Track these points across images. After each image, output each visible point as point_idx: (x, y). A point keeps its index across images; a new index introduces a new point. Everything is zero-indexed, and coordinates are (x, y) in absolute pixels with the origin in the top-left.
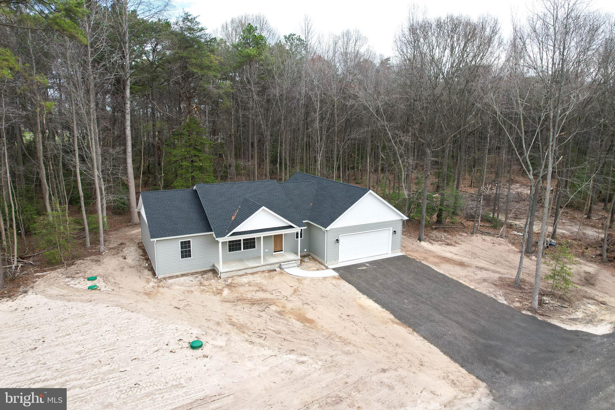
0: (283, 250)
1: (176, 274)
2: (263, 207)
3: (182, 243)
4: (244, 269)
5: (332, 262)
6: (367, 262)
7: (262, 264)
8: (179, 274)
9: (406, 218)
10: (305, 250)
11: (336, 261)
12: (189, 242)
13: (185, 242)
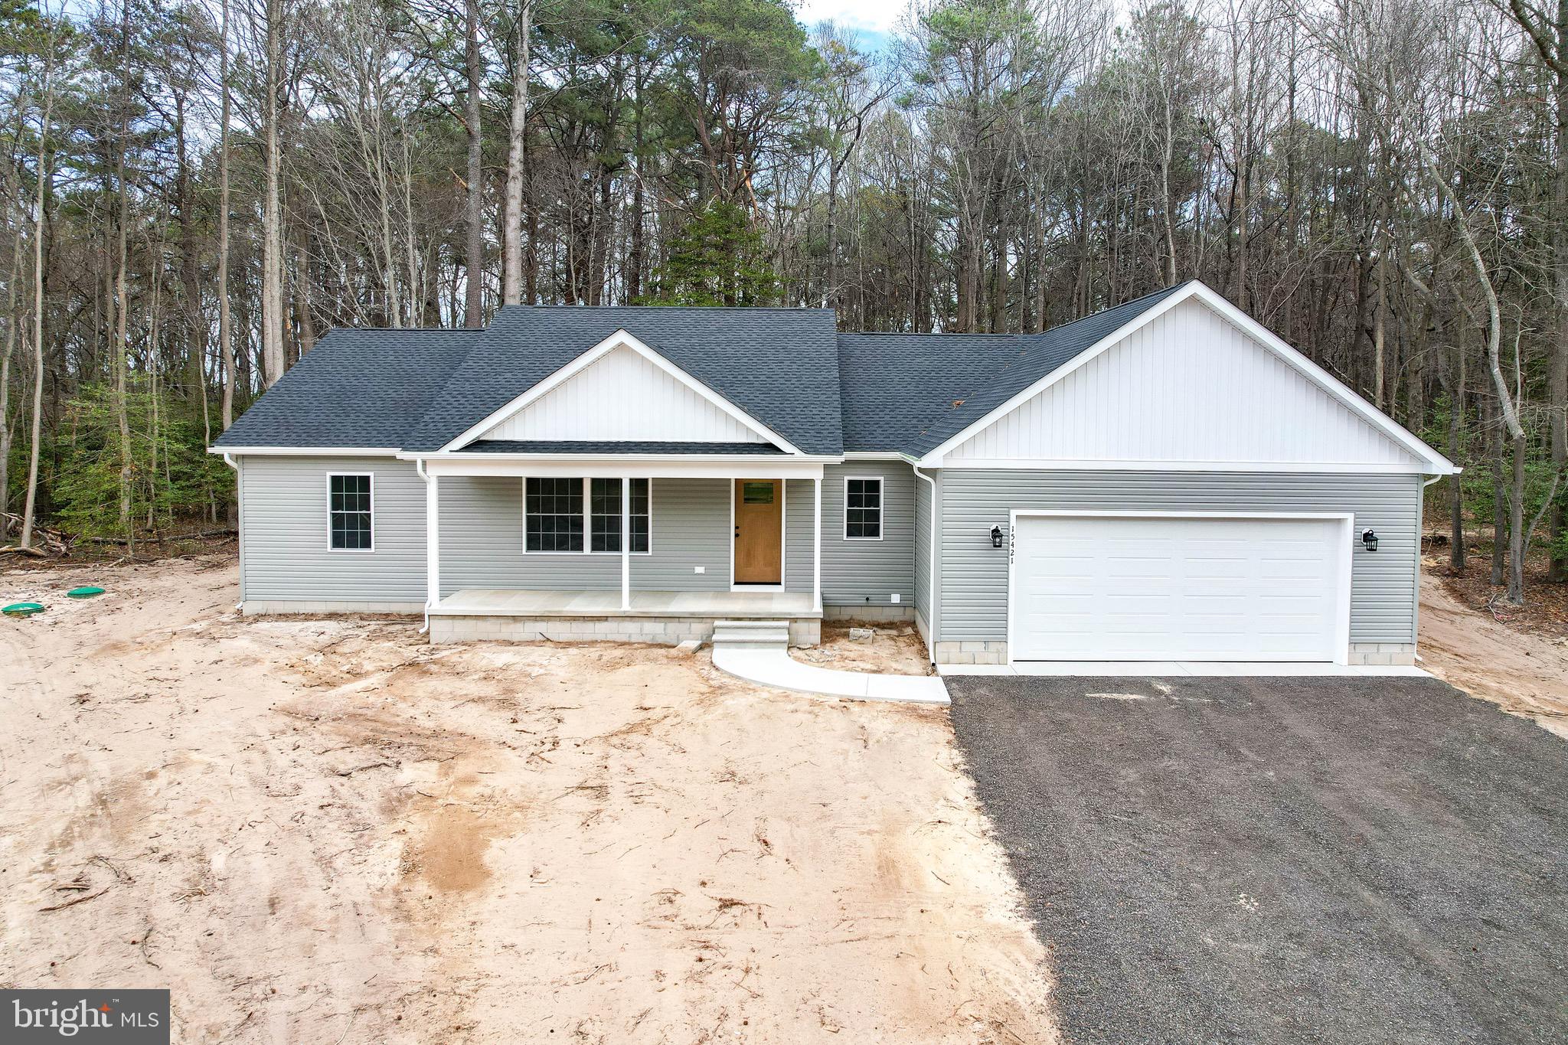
0: (783, 582)
1: (309, 608)
2: (622, 337)
3: (336, 481)
4: (536, 618)
5: (966, 647)
6: (1167, 680)
7: (626, 606)
8: (322, 608)
9: (1441, 466)
10: (896, 598)
11: (993, 647)
12: (365, 481)
13: (351, 480)
